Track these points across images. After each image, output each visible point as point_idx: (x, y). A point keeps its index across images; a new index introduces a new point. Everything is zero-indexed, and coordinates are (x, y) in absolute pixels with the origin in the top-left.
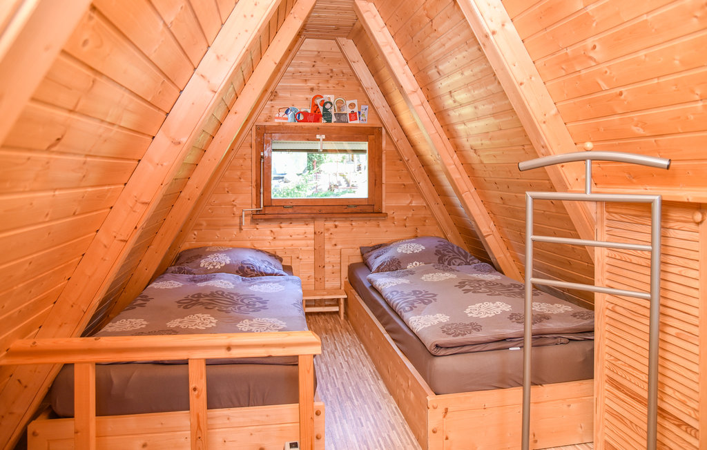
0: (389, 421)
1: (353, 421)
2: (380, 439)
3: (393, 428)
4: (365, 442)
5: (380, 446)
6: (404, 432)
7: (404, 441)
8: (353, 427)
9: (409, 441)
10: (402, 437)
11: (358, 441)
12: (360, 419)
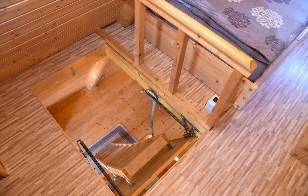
0: (301, 113)
1: (284, 97)
2: (284, 118)
3: (298, 119)
4: (275, 113)
5: (279, 122)
6: (301, 126)
7: (294, 130)
8: (280, 100)
9: (297, 133)
10: (296, 127)
11: (272, 110)
12: (288, 99)
